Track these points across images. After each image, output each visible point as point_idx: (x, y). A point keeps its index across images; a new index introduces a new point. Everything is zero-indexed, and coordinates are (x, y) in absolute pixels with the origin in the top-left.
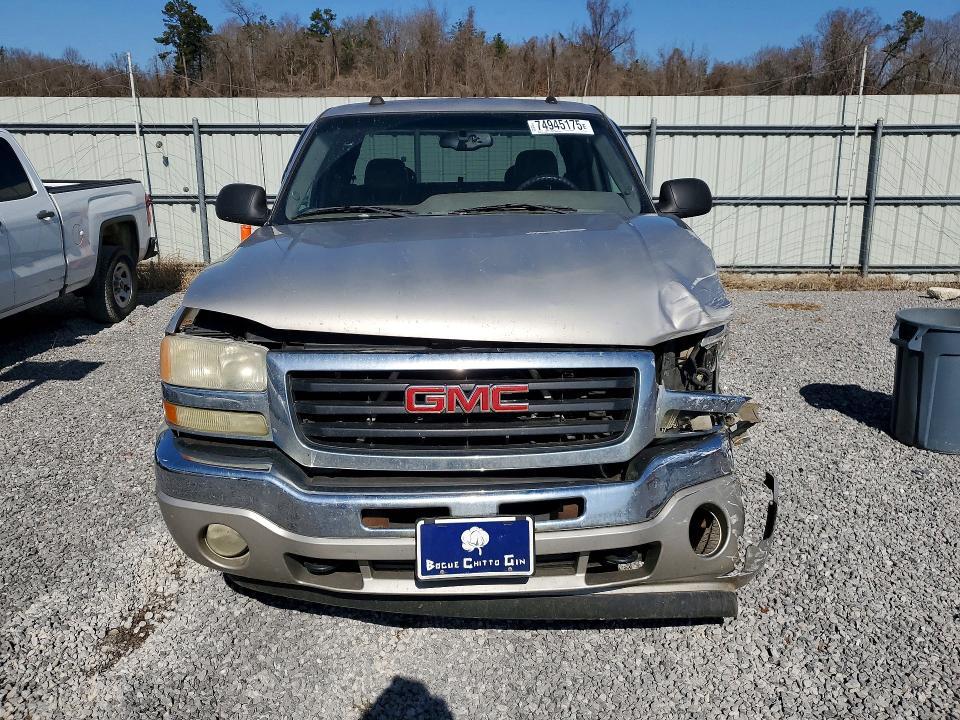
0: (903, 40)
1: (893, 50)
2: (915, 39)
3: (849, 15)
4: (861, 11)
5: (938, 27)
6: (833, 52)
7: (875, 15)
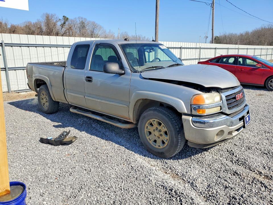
0: (64, 23)
1: (63, 25)
2: (67, 23)
3: (50, 15)
4: (53, 14)
5: (72, 21)
6: (48, 25)
7: (56, 16)
